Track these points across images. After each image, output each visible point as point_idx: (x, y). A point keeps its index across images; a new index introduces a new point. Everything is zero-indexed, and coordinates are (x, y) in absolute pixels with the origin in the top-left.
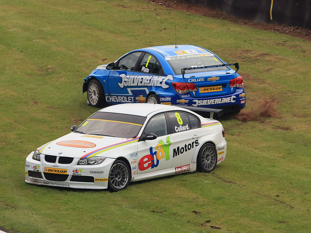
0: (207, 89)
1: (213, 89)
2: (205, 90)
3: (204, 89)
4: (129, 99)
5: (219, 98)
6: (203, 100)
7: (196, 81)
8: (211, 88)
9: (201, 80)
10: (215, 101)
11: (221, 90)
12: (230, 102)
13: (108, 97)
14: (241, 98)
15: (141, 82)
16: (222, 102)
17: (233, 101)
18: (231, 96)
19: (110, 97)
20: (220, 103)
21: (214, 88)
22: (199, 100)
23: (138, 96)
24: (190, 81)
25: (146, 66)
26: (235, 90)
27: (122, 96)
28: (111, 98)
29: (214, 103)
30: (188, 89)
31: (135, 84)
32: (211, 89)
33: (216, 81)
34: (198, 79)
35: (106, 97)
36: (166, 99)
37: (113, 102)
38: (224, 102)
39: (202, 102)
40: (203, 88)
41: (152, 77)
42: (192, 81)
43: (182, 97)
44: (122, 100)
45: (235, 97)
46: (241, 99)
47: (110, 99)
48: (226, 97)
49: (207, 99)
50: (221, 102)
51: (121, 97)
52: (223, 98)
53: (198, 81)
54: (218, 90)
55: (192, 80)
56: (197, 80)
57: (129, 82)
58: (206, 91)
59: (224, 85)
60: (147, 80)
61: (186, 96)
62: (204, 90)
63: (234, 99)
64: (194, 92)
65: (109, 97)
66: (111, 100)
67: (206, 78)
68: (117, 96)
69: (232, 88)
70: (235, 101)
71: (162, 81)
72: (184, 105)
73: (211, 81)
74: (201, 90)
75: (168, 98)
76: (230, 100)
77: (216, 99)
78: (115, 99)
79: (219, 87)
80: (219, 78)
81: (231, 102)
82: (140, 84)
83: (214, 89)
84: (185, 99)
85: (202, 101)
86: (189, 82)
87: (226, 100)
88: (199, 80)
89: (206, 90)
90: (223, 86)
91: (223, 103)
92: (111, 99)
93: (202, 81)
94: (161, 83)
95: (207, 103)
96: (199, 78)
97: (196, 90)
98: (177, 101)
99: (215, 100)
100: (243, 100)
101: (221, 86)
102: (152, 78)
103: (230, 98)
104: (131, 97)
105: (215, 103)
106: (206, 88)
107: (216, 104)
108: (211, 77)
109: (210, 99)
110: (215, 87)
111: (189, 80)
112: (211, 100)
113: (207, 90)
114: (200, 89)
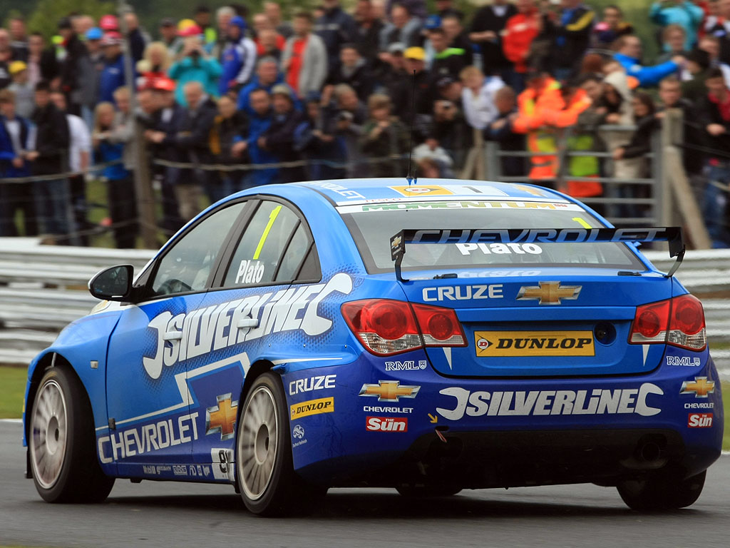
0: (518, 341)
1: (546, 344)
2: (506, 344)
3: (502, 341)
4: (183, 429)
5: (576, 389)
6: (491, 390)
7: (458, 297)
8: (539, 335)
9: (486, 293)
10: (552, 398)
11: (588, 350)
12: (631, 410)
13: (107, 439)
14: (691, 398)
15: (226, 332)
16: (591, 410)
17: (644, 410)
18: (638, 386)
19: (113, 436)
20: (579, 410)
21: (552, 341)
22: (472, 389)
23: (215, 404)
24: (431, 294)
25: (256, 257)
26: (662, 360)
27: (155, 420)
28: (118, 441)
29: (547, 412)
30: (420, 333)
31: (204, 348)
32: (535, 341)
33: (565, 303)
34: (469, 289)
35: (101, 441)
36: (316, 381)
37: (127, 459)
38: (601, 411)
39: (488, 402)
40: (495, 337)
41: (272, 297)
42: (441, 298)
43: (390, 367)
44: (157, 440)
45: (661, 393)
46: (693, 406)
47: (115, 446)
48: (612, 388)
49: (515, 389)
50: (586, 406)
51: (152, 426)
52: (596, 392)
53: (469, 297)
54: (574, 352)
55: (440, 290)
56: (464, 293)
57: (184, 342)
58: (512, 352)
59: (604, 331)
60: (250, 315)
61: (408, 365)
62: (501, 346)
63: (651, 400)
64: (448, 352)
65: (110, 441)
66: (119, 450)
67: (511, 287)
68: (138, 426)
69: (646, 348)
70: (660, 410)
71: (307, 305)
72: (398, 410)
73: (534, 303)
74: (488, 346)
75: (321, 378)
76: (632, 401)
77: (561, 394)
78: (132, 442)
79: (577, 335)
80: (578, 290)
81: (635, 415)
82: (221, 343)
83: (550, 346)
84: (402, 383)
85: (486, 395)
86: (426, 298)
87: (612, 401)
88: (474, 291)
89: (509, 346)
90: (597, 336)
91: (596, 416)
92: (118, 445)
93: (491, 296)
94: (301, 314)
95: (512, 407)
96: (476, 283)
97: (458, 340)
98: (365, 387)
99: (552, 393)
100: (700, 412)
101: (589, 335)
102: (268, 301)
103: (635, 391)
104: (187, 417)
105: (556, 411)
106: (513, 335)
107: (561, 416)
108: (536, 284)
109: (528, 390)
110: (559, 336)
111: (425, 291)
112: (533, 394)
113: (517, 346)
114: (481, 337)
